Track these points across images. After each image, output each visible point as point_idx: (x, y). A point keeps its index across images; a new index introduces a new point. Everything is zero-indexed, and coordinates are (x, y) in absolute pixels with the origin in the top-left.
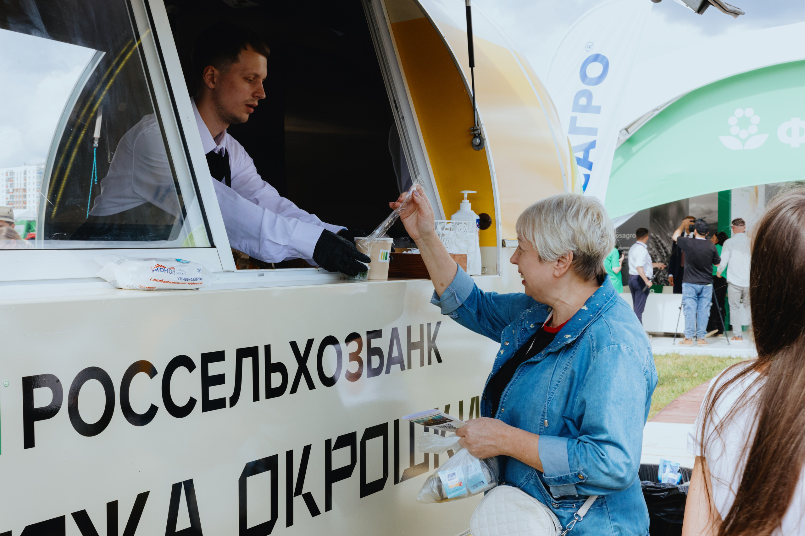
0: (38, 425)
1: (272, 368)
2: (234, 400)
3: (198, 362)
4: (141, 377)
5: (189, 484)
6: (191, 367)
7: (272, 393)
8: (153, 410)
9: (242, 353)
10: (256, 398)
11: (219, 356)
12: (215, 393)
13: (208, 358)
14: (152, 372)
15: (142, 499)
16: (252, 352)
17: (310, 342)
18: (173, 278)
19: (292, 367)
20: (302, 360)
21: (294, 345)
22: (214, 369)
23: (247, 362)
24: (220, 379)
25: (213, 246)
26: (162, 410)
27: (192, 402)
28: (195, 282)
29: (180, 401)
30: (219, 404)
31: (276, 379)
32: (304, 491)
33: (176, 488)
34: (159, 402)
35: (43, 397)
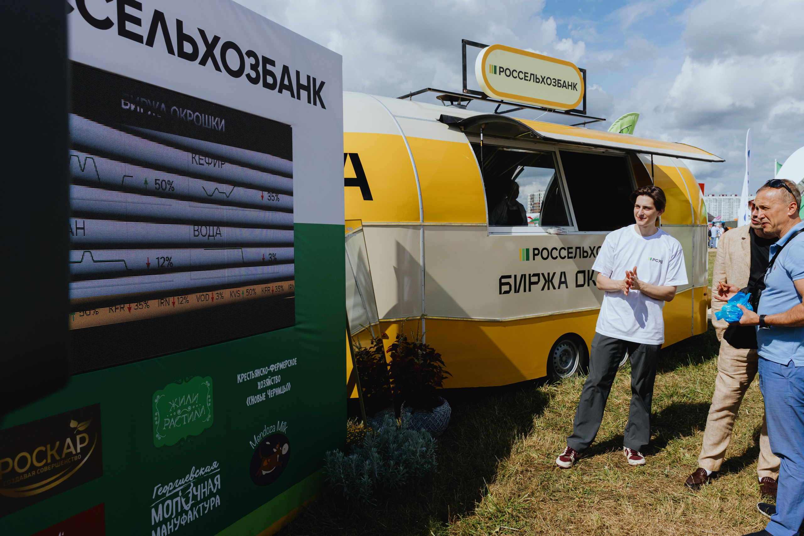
0: (536, 257)
1: (584, 252)
2: (575, 257)
3: (566, 249)
4: (554, 250)
5: (564, 273)
6: (565, 249)
7: (584, 257)
8: (557, 257)
9: (577, 248)
10: (580, 257)
11: (572, 248)
12: (570, 255)
13: (569, 248)
14: (557, 250)
15: (554, 274)
16: (580, 248)
17: (594, 247)
18: (561, 231)
19: (590, 252)
20: (592, 251)
21: (590, 247)
22: (570, 250)
23: (578, 250)
24: (572, 253)
25: (573, 226)
26: (559, 257)
27: (565, 257)
29: (563, 256)
30: (571, 258)
31: (585, 254)
32: (593, 279)
33: (562, 273)
34: (558, 256)
35: (536, 252)
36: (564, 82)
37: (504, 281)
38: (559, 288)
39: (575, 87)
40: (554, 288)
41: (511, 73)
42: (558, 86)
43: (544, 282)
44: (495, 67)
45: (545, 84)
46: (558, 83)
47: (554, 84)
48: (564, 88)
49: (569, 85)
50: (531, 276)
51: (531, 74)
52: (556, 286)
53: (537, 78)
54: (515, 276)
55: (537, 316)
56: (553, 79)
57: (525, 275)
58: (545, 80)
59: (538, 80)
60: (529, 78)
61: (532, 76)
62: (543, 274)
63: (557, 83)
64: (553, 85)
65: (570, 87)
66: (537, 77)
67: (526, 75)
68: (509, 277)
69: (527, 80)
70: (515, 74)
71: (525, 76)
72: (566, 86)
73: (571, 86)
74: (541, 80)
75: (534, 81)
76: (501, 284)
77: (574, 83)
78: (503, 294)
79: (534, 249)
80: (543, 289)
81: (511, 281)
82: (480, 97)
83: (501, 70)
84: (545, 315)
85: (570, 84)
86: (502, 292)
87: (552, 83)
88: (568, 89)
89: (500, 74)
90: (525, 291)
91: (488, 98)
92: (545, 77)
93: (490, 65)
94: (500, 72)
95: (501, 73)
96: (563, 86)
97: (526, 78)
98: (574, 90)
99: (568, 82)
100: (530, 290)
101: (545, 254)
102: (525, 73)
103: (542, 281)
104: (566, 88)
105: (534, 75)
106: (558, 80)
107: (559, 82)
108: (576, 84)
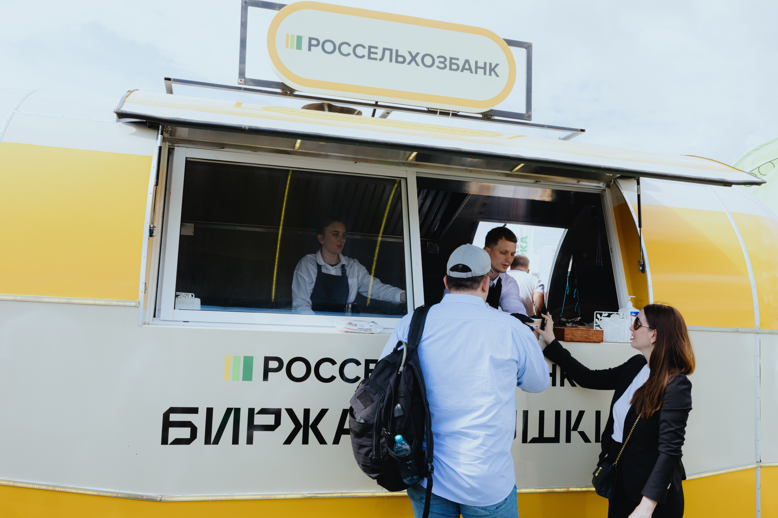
0: (271, 374)
3: (363, 362)
4: (327, 364)
6: (358, 364)
8: (333, 378)
13: (370, 362)
14: (333, 362)
15: (323, 412)
18: (355, 328)
22: (372, 366)
26: (339, 379)
27: (358, 378)
28: (367, 330)
29: (350, 377)
33: (345, 411)
34: (337, 375)
35: (273, 364)
36: (467, 61)
37: (173, 417)
38: (336, 441)
39: (492, 70)
40: (322, 441)
41: (337, 48)
42: (451, 69)
43: (292, 426)
44: (299, 39)
45: (417, 65)
46: (451, 63)
47: (442, 65)
48: (467, 72)
49: (477, 67)
50: (256, 412)
51: (384, 49)
52: (329, 436)
53: (397, 56)
54: (210, 411)
55: (266, 497)
56: (439, 57)
57: (237, 411)
58: (419, 59)
59: (401, 59)
60: (379, 56)
61: (387, 53)
62: (290, 412)
63: (448, 63)
64: (438, 67)
65: (481, 71)
66: (399, 54)
67: (373, 50)
68: (194, 411)
69: (376, 59)
70: (345, 49)
71: (370, 53)
72: (470, 69)
73: (484, 68)
74: (409, 58)
75: (391, 61)
76: (167, 424)
77: (491, 64)
78: (172, 443)
79: (267, 360)
80: (289, 441)
81: (199, 420)
82: (279, 91)
83: (314, 42)
84: (288, 496)
85: (481, 64)
86: (170, 440)
87: (437, 63)
88: (476, 73)
89: (310, 49)
90: (235, 441)
91: (296, 93)
92: (417, 54)
93: (288, 35)
94: (310, 45)
95: (312, 48)
96: (463, 69)
97: (372, 56)
98: (490, 74)
99: (476, 62)
100: (250, 441)
101: (299, 369)
102: (370, 47)
103: (287, 425)
104: (471, 72)
105: (391, 50)
106: (451, 59)
107: (453, 61)
108: (497, 65)
